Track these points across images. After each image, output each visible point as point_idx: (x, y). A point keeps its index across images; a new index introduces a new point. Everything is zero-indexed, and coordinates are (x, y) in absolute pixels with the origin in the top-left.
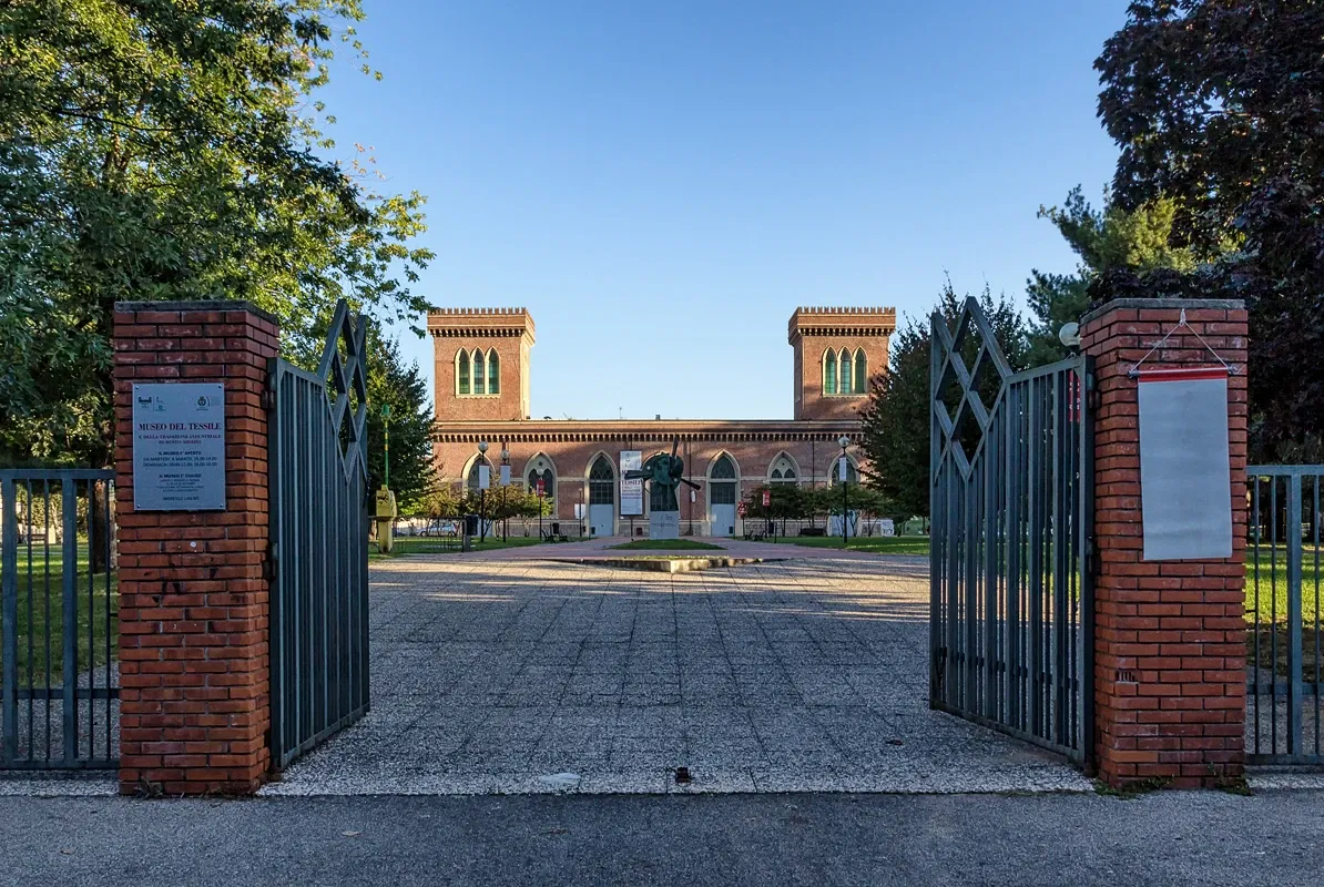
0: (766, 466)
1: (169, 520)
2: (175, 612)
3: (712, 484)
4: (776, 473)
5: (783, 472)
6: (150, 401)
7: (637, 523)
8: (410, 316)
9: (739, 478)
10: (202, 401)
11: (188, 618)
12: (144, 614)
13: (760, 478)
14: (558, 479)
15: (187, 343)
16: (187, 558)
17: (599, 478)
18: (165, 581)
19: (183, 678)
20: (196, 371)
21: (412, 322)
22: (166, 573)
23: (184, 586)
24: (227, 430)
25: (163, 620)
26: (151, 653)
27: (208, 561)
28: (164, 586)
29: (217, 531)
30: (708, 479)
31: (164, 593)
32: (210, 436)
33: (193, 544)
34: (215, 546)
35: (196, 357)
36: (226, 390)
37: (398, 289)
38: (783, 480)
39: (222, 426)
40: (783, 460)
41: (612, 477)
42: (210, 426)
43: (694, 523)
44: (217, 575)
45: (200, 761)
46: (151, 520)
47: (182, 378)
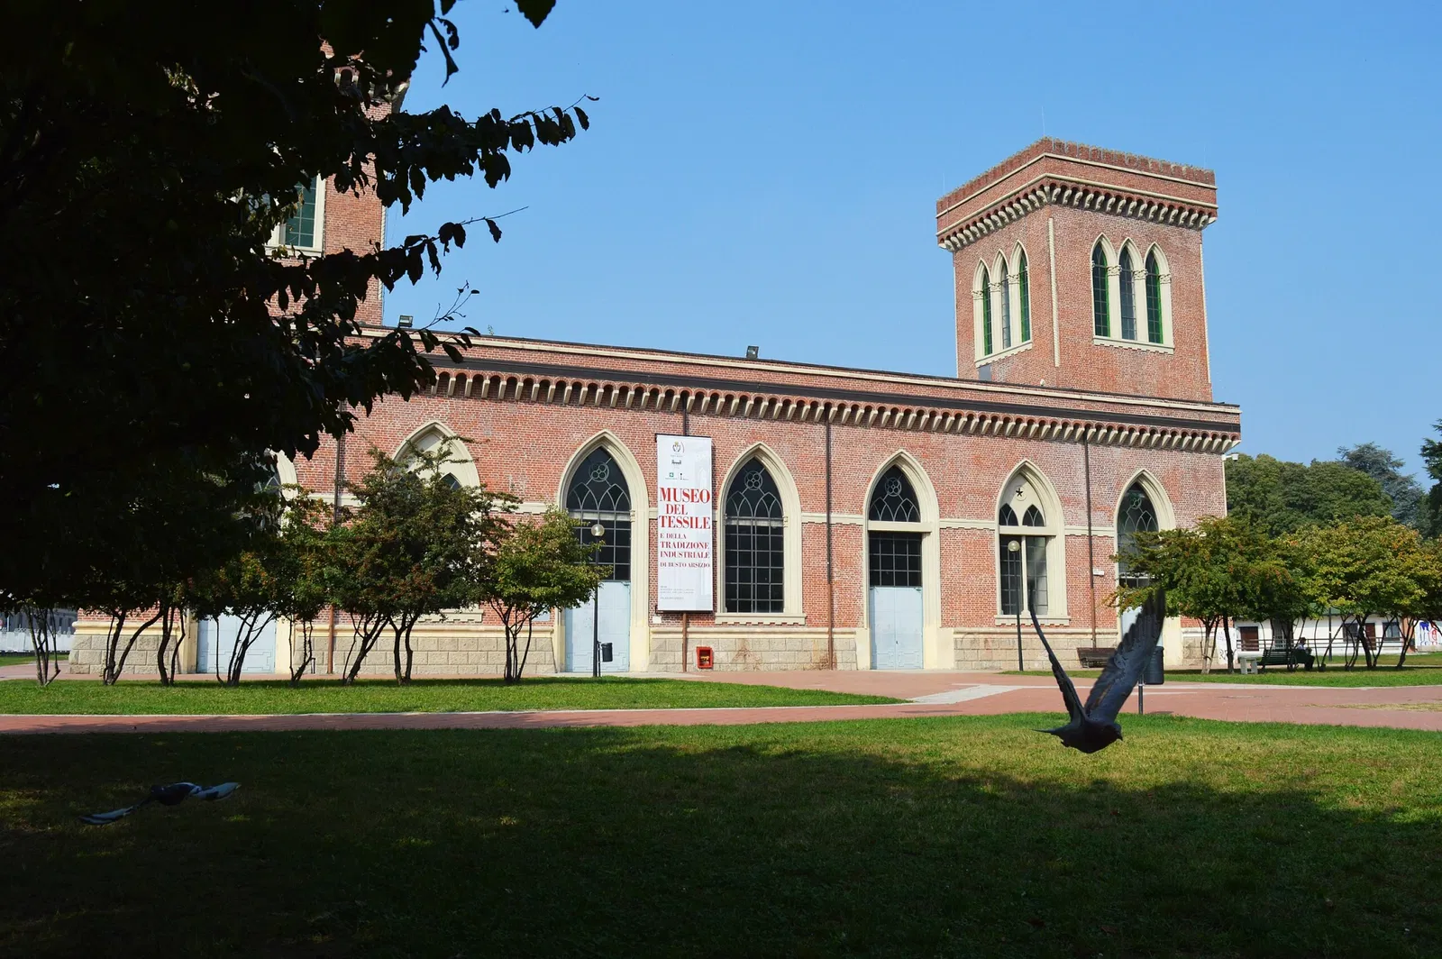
3: (872, 534)
4: (1007, 515)
5: (1020, 511)
7: (701, 636)
9: (930, 520)
13: (980, 524)
30: (862, 521)
38: (1019, 530)
41: (626, 506)
43: (840, 636)
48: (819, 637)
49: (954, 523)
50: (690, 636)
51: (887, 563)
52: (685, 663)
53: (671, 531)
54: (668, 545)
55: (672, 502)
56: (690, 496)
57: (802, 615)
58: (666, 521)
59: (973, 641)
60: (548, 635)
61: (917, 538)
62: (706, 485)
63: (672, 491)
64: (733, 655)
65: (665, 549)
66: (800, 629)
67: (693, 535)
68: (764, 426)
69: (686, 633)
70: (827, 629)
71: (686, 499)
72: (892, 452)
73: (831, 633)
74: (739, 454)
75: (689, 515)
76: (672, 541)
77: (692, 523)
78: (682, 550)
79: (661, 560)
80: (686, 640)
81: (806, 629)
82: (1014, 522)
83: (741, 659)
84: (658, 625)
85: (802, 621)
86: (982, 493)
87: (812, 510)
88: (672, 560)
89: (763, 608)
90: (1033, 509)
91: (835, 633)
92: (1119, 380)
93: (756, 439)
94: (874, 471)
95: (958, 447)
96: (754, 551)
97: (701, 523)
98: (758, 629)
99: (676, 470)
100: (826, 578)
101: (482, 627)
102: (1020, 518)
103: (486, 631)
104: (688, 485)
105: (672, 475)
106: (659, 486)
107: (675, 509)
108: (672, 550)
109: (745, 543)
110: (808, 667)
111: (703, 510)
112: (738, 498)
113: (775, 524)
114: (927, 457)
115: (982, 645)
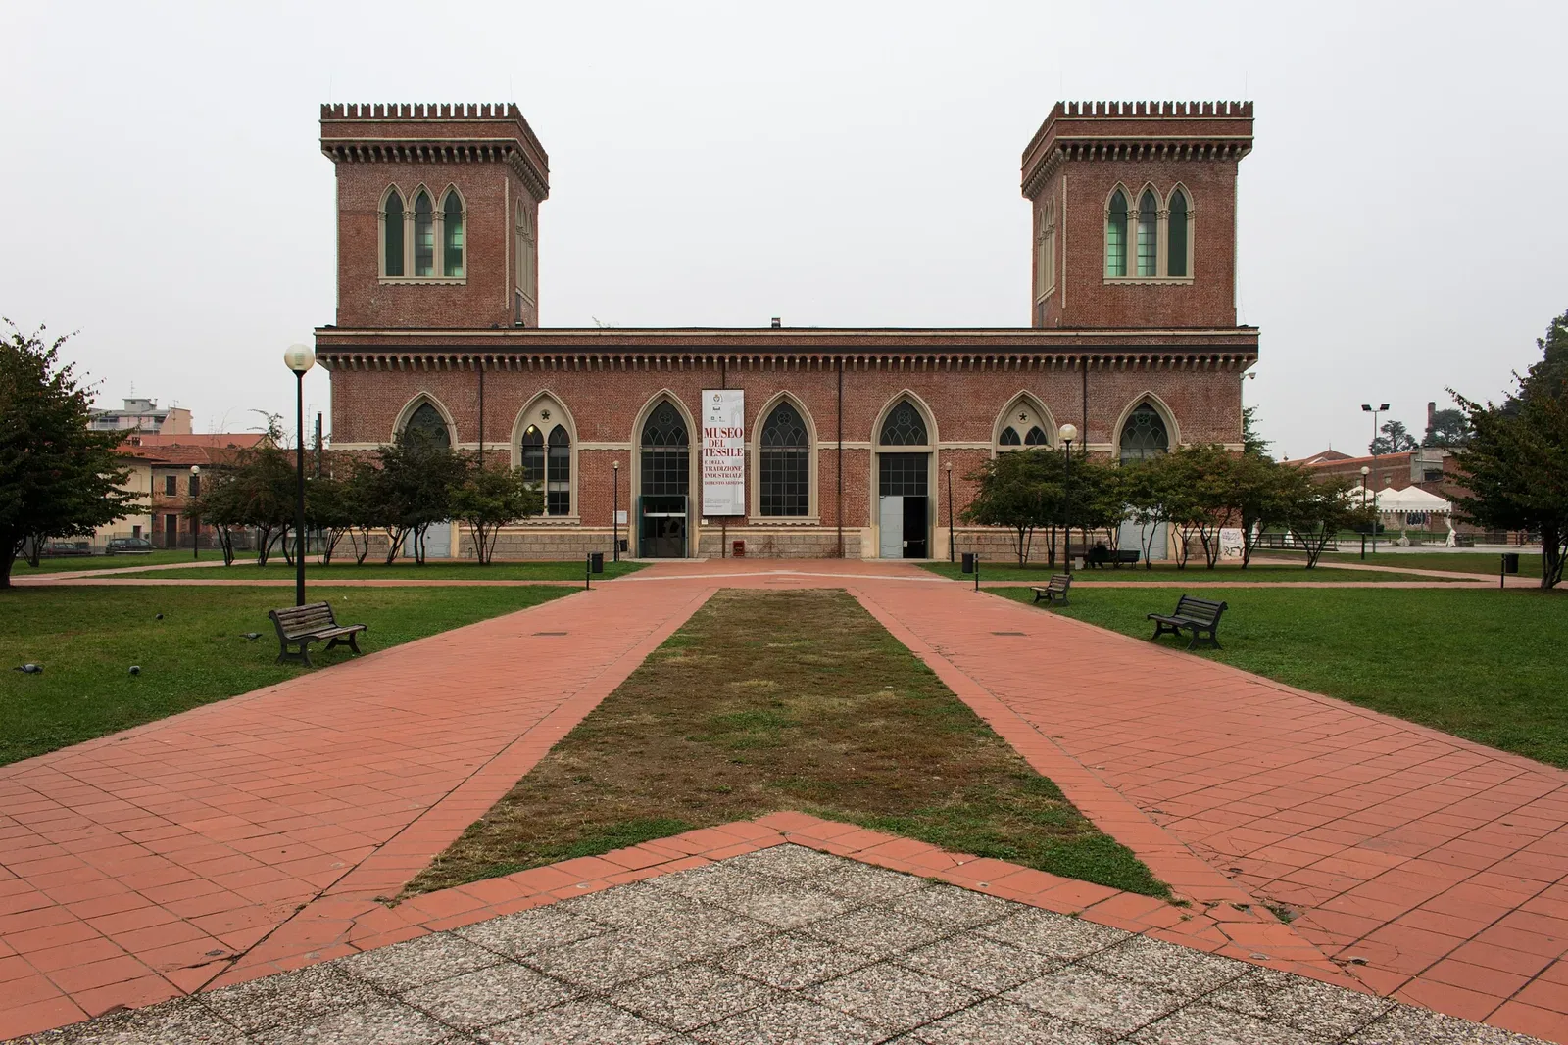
0: (989, 420)
3: (882, 455)
4: (1009, 436)
5: (1022, 432)
7: (735, 533)
9: (935, 443)
13: (977, 445)
14: (577, 446)
17: (660, 443)
30: (873, 446)
38: (1021, 448)
40: (1022, 409)
41: (685, 442)
43: (848, 533)
48: (831, 532)
49: (952, 444)
50: (727, 533)
51: (897, 477)
52: (724, 552)
53: (712, 459)
54: (710, 469)
55: (714, 438)
56: (727, 433)
57: (817, 517)
58: (709, 452)
59: (966, 538)
60: (626, 533)
61: (924, 457)
62: (739, 424)
63: (713, 430)
64: (761, 547)
65: (708, 472)
66: (816, 528)
67: (728, 461)
68: (787, 378)
69: (724, 531)
70: (837, 528)
71: (724, 435)
72: (898, 391)
73: (840, 531)
74: (770, 400)
75: (726, 447)
76: (713, 466)
77: (728, 452)
78: (720, 472)
79: (704, 479)
80: (724, 537)
81: (821, 528)
82: (1017, 441)
83: (767, 550)
84: (705, 526)
85: (818, 523)
86: (980, 419)
87: (828, 439)
88: (714, 479)
89: (791, 512)
90: (1035, 430)
91: (844, 531)
92: (1129, 313)
93: (782, 388)
94: (881, 407)
95: (958, 385)
96: (784, 471)
97: (735, 453)
98: (781, 528)
99: (717, 416)
100: (837, 491)
101: (579, 528)
102: (1023, 439)
103: (583, 530)
104: (726, 425)
105: (713, 418)
106: (704, 427)
107: (715, 443)
108: (714, 472)
109: (777, 465)
110: (821, 556)
111: (739, 443)
112: (772, 433)
113: (801, 450)
114: (929, 393)
115: (975, 540)
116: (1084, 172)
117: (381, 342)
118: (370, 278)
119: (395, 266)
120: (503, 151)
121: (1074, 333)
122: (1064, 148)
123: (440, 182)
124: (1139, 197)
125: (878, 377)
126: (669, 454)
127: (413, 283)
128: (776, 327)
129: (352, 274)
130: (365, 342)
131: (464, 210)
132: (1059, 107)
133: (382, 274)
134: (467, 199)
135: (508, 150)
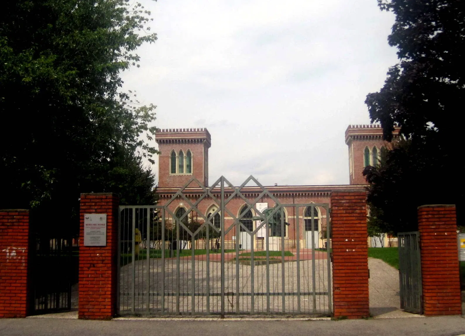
1: (92, 249)
2: (93, 272)
3: (306, 220)
6: (88, 218)
8: (149, 155)
10: (101, 218)
11: (96, 274)
12: (85, 272)
15: (98, 204)
16: (96, 258)
18: (91, 264)
19: (95, 289)
20: (99, 211)
21: (150, 157)
22: (91, 262)
23: (95, 265)
24: (107, 226)
25: (90, 274)
26: (87, 283)
27: (101, 259)
28: (91, 265)
29: (104, 251)
31: (90, 267)
32: (103, 227)
33: (98, 255)
34: (103, 255)
35: (100, 207)
36: (107, 216)
37: (144, 144)
39: (106, 225)
41: (252, 217)
42: (103, 225)
44: (104, 263)
45: (98, 310)
46: (88, 248)
47: (96, 212)
48: (292, 241)
49: (323, 216)
57: (288, 237)
61: (317, 220)
81: (289, 240)
87: (291, 215)
116: (358, 142)
117: (170, 191)
118: (167, 174)
119: (174, 171)
120: (203, 140)
121: (356, 186)
122: (351, 137)
123: (184, 148)
124: (372, 149)
125: (304, 198)
126: (247, 220)
127: (178, 175)
128: (276, 186)
129: (162, 173)
130: (167, 191)
131: (192, 155)
132: (350, 126)
133: (170, 173)
134: (193, 153)
135: (204, 140)
